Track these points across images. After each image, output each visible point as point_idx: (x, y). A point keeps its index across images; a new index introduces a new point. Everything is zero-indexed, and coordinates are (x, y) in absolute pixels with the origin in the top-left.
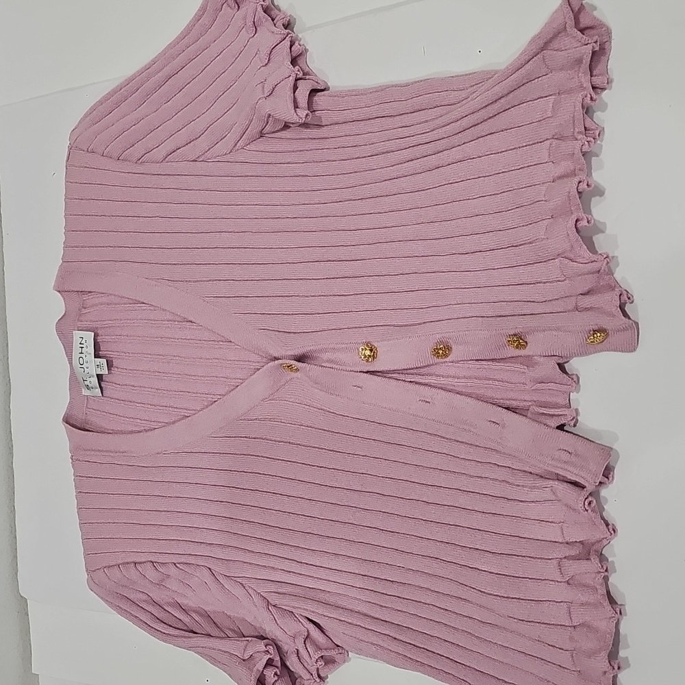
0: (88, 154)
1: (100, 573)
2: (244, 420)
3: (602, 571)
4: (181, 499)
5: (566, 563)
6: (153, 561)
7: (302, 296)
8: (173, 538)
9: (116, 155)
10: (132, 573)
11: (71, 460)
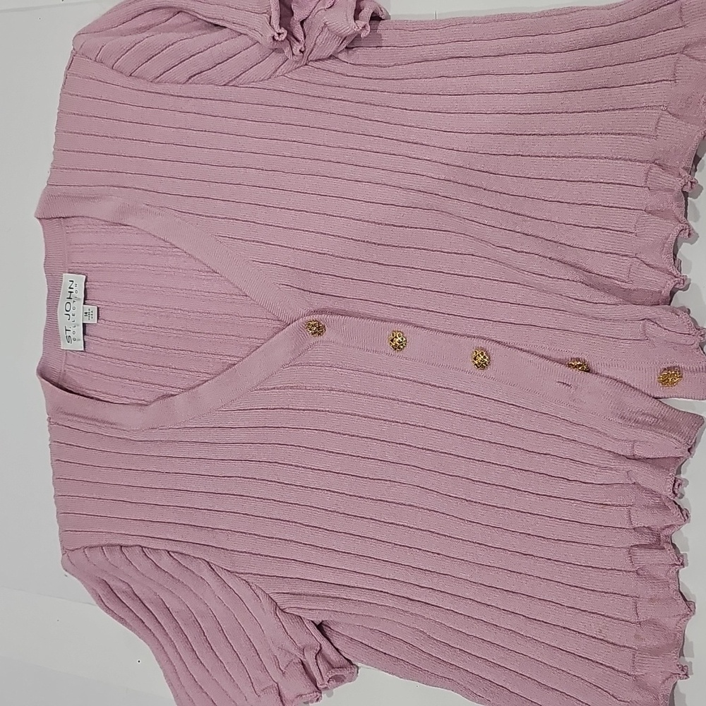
0: (96, 64)
1: (79, 554)
2: (260, 389)
3: (678, 563)
4: (181, 476)
5: (638, 551)
6: (143, 545)
7: (337, 257)
8: (169, 521)
9: (129, 71)
10: (116, 557)
11: (47, 423)
